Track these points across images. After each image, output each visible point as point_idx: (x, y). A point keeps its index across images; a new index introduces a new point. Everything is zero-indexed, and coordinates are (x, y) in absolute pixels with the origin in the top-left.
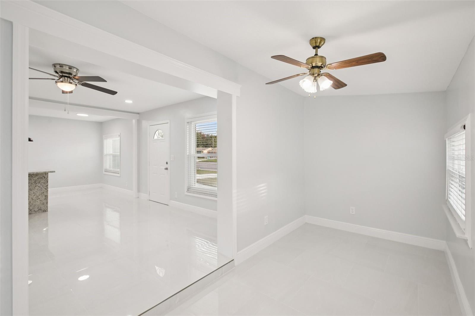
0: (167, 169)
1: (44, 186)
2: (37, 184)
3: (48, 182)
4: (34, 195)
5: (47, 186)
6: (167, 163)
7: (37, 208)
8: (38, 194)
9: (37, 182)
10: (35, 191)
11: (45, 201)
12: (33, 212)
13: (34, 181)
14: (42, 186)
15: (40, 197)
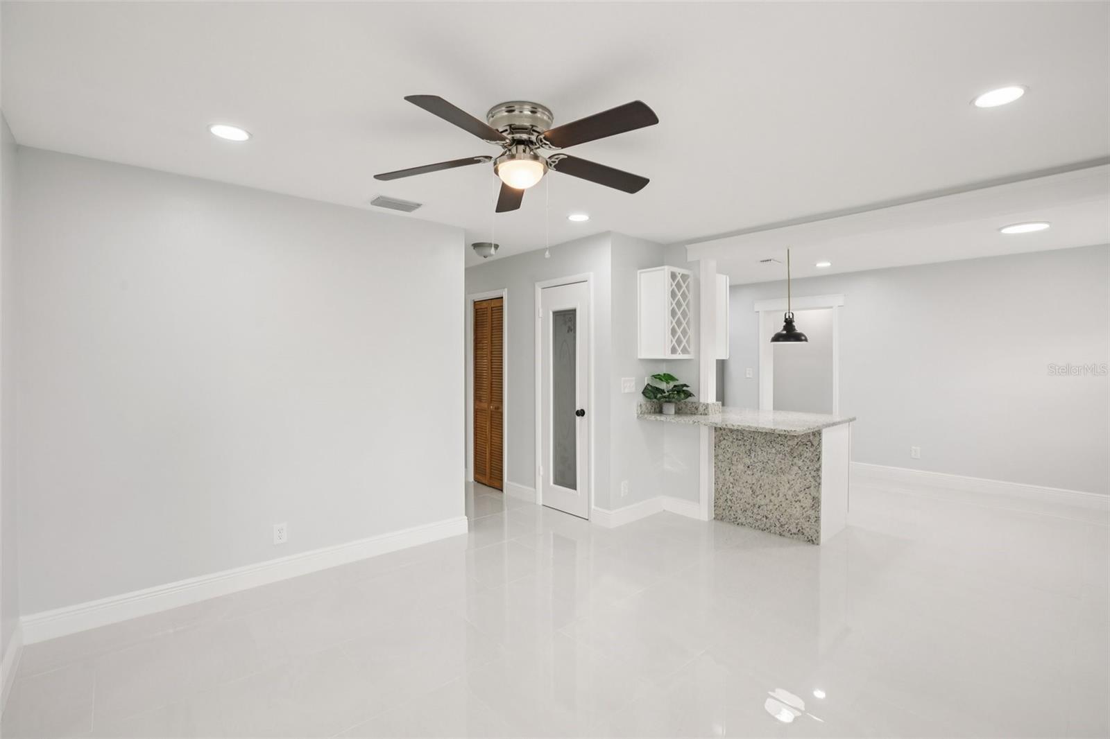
1: (810, 468)
2: (796, 460)
3: (820, 459)
4: (789, 489)
5: (818, 470)
7: (794, 524)
8: (797, 487)
9: (795, 454)
10: (791, 478)
11: (811, 513)
12: (787, 534)
13: (788, 449)
14: (806, 469)
15: (801, 496)
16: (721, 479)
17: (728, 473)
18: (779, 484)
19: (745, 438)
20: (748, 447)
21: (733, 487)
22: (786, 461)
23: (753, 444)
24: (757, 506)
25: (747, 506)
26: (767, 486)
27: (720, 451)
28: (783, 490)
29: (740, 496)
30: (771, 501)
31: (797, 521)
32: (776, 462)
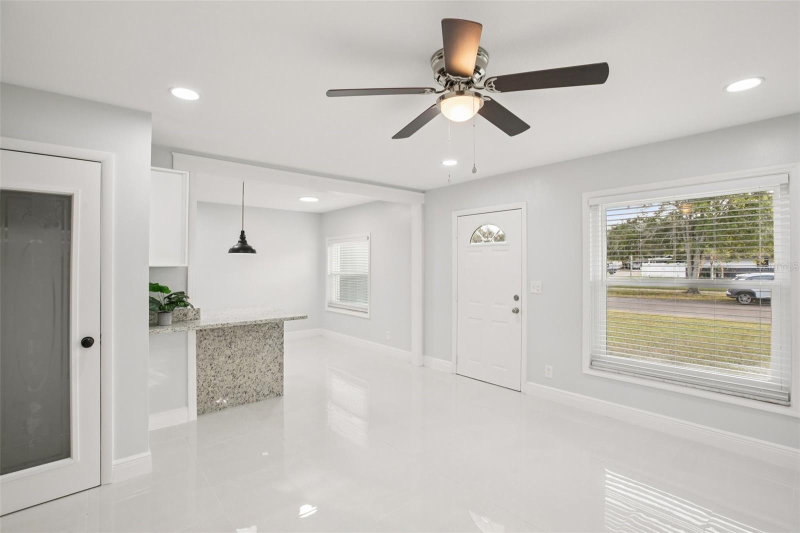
0: (516, 311)
1: (277, 344)
2: (268, 341)
3: (283, 336)
4: (263, 363)
5: (282, 343)
6: (516, 298)
7: (267, 388)
8: (268, 360)
9: (267, 337)
10: (264, 355)
11: (279, 375)
12: (262, 398)
13: (262, 334)
14: (274, 345)
15: (271, 365)
16: (202, 377)
17: (209, 368)
18: (255, 362)
19: (226, 334)
20: (229, 340)
21: (215, 379)
22: (261, 343)
23: (233, 337)
24: (237, 387)
25: (229, 390)
26: (246, 368)
27: (201, 351)
28: (258, 366)
29: (222, 384)
30: (249, 378)
31: (268, 385)
32: (253, 346)
